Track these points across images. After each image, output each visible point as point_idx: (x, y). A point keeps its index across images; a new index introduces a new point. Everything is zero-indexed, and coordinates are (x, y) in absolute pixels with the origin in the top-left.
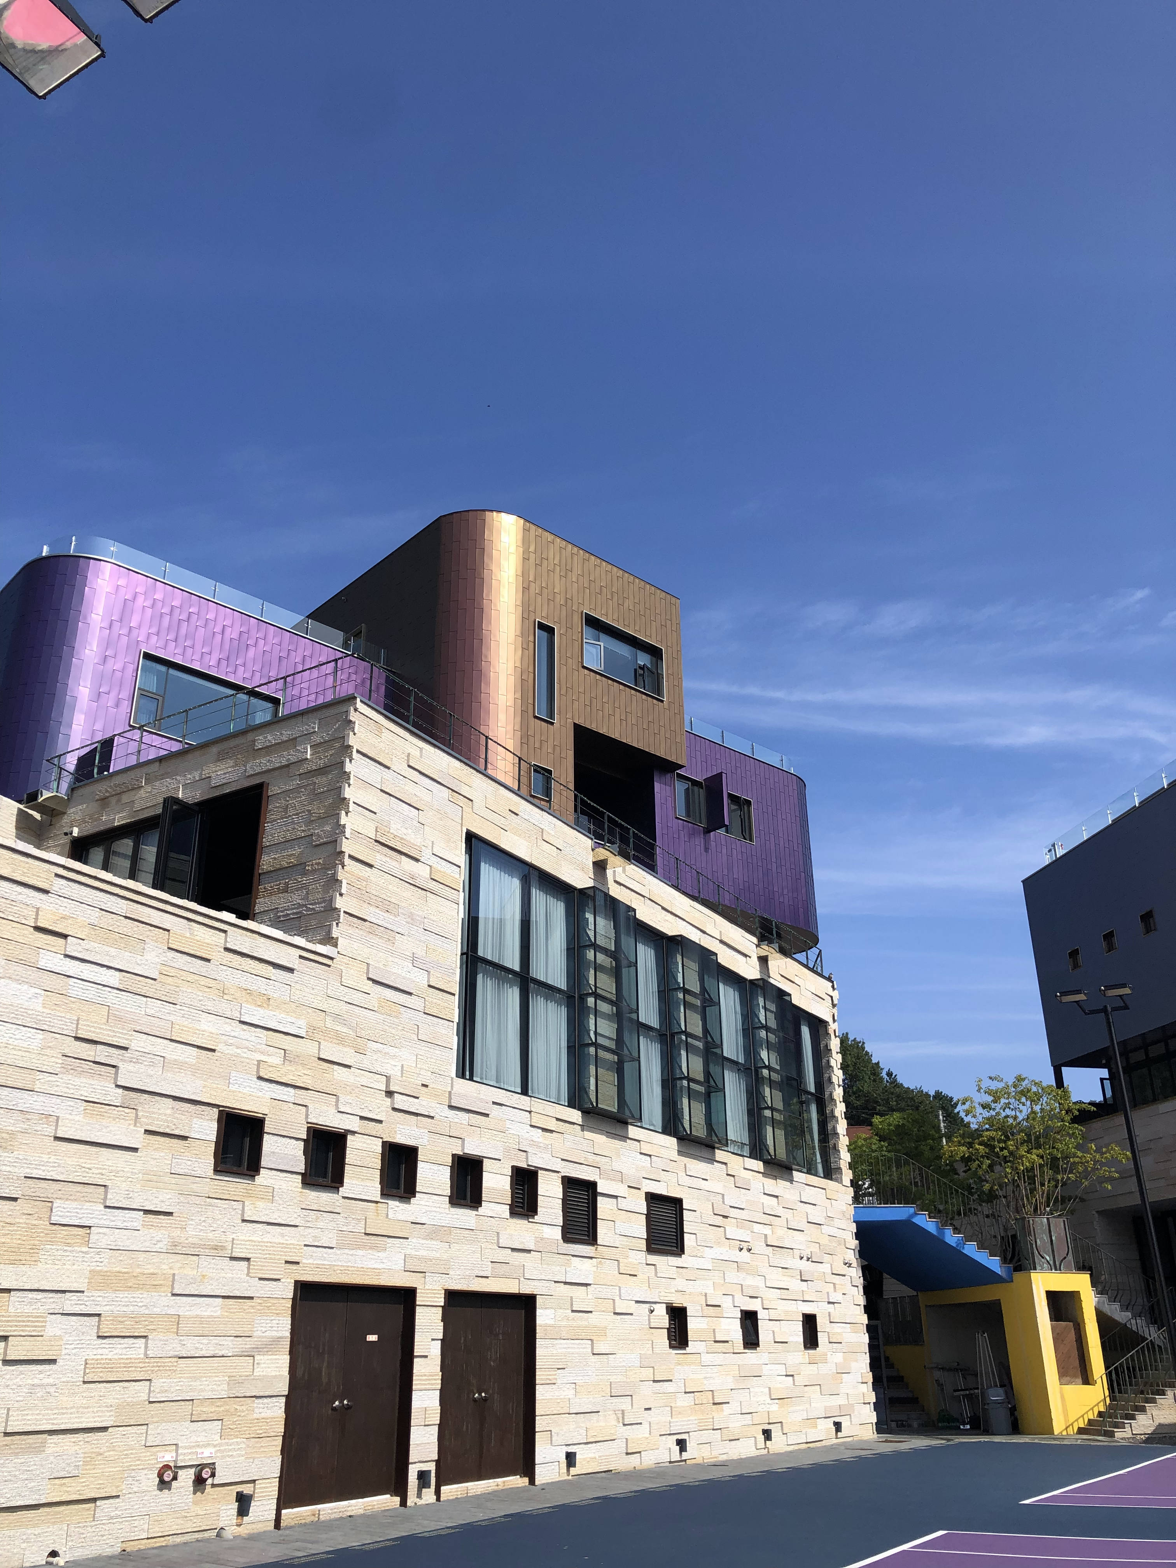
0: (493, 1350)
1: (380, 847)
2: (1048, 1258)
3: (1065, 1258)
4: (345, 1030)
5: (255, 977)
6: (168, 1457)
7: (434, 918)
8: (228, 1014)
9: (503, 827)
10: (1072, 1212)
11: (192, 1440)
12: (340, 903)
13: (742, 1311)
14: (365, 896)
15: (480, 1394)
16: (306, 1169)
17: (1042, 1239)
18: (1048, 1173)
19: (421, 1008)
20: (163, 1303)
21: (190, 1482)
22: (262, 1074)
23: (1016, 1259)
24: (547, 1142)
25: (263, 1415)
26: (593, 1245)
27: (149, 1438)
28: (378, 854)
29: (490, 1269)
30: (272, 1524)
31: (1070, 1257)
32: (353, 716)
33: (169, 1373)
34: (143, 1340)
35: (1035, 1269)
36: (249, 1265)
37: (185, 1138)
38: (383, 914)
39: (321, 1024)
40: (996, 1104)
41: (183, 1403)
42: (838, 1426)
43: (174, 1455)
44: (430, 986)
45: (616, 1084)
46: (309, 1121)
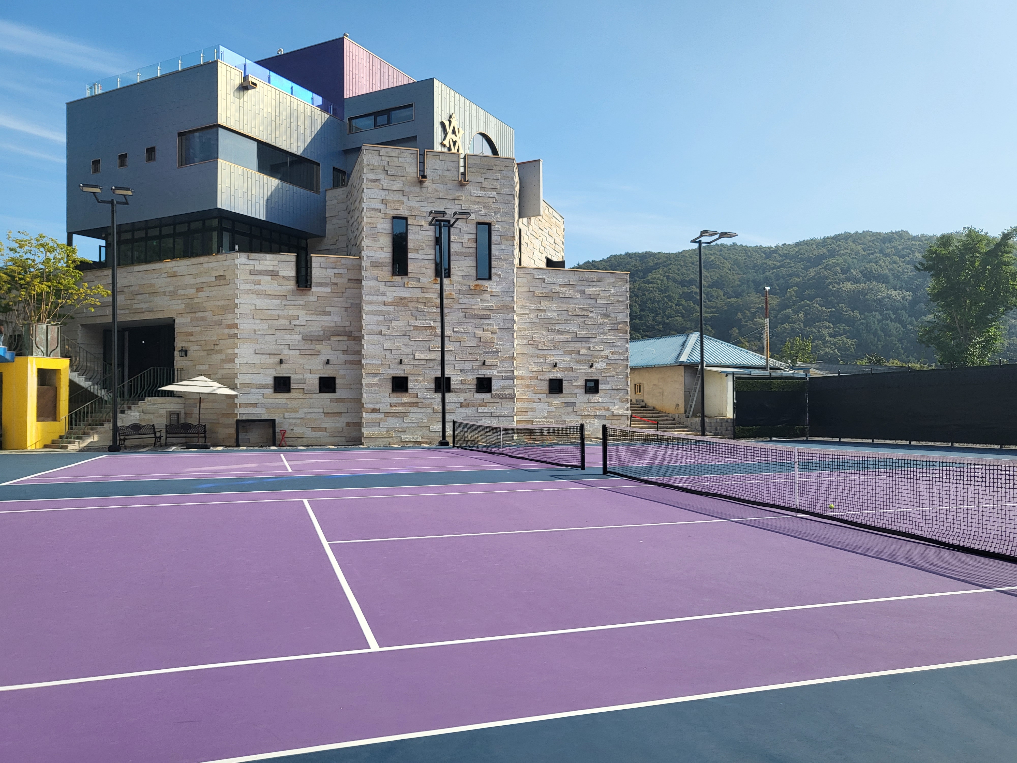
2: (42, 349)
3: (54, 350)
10: (64, 324)
17: (40, 338)
18: (52, 298)
23: (18, 348)
31: (58, 349)
35: (32, 355)
40: (20, 249)
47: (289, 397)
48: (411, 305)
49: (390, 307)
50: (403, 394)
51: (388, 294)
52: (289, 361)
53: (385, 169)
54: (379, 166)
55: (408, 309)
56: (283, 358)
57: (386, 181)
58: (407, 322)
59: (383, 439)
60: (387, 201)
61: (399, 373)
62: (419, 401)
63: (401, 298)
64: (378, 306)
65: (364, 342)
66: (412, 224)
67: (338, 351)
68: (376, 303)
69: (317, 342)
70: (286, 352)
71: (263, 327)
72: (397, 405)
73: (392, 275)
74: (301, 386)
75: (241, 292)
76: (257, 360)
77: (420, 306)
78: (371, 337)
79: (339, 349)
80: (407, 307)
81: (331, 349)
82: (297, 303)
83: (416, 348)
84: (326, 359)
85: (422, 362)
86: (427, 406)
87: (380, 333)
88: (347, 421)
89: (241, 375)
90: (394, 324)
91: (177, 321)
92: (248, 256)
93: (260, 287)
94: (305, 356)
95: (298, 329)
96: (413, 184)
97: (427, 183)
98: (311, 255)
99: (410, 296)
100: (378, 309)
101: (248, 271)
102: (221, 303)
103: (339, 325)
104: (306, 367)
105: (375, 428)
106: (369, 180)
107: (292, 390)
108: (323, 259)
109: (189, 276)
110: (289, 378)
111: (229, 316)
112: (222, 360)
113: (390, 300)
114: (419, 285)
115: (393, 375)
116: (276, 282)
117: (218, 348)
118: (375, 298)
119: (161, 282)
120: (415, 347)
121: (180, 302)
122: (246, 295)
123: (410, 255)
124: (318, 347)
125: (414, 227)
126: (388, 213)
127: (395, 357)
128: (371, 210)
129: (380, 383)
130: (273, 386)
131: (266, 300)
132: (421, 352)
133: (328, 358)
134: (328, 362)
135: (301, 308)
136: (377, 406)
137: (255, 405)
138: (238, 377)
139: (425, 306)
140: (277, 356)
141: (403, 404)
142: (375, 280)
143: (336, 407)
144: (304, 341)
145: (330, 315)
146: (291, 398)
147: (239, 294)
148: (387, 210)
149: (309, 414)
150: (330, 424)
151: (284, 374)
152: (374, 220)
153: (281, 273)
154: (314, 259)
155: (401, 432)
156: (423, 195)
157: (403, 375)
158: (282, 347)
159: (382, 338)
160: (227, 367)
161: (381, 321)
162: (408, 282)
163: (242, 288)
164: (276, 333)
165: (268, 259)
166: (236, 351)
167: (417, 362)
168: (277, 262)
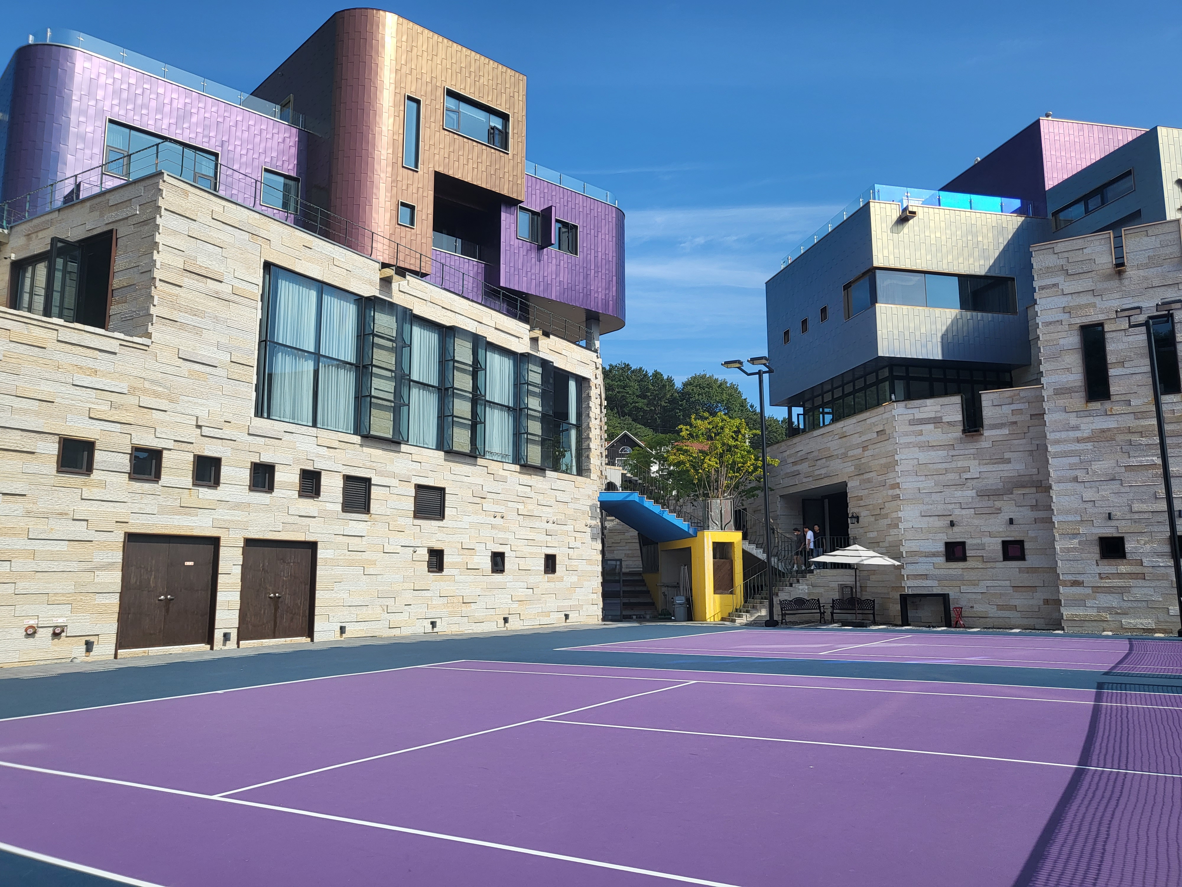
0: (285, 571)
1: (189, 274)
2: (717, 523)
3: (728, 524)
4: (161, 389)
5: (84, 358)
6: (32, 622)
7: (236, 319)
8: (63, 380)
9: (297, 257)
11: (49, 613)
12: (153, 311)
13: (492, 552)
14: (174, 305)
15: (275, 594)
16: (131, 470)
17: (715, 512)
19: (225, 375)
20: (21, 543)
21: (50, 635)
22: (91, 416)
24: (331, 455)
25: (103, 602)
26: (368, 514)
27: (16, 612)
28: (185, 279)
29: (281, 527)
30: (113, 656)
31: (732, 523)
32: (162, 185)
33: (29, 580)
34: (9, 563)
35: (708, 529)
36: (88, 523)
37: (33, 453)
38: (192, 317)
39: (141, 386)
41: (41, 595)
42: (567, 616)
43: (37, 621)
44: (231, 362)
45: (392, 420)
46: (132, 442)
47: (965, 567)
48: (1120, 438)
49: (1087, 444)
50: (1119, 561)
51: (1083, 427)
52: (963, 522)
53: (1065, 269)
54: (1055, 266)
55: (1115, 444)
56: (955, 520)
57: (1066, 284)
58: (1115, 461)
59: (1095, 624)
60: (1071, 308)
61: (1109, 531)
62: (1145, 570)
63: (1103, 431)
64: (1069, 445)
65: (1053, 493)
66: (1110, 330)
67: (1025, 507)
68: (1065, 441)
69: (996, 498)
70: (957, 512)
71: (928, 484)
72: (1110, 576)
73: (1087, 402)
74: (979, 553)
75: (900, 446)
76: (924, 523)
77: (1135, 438)
78: (1062, 486)
79: (1025, 504)
80: (1114, 442)
81: (1014, 504)
82: (967, 452)
83: (1133, 496)
84: (1008, 518)
85: (1146, 516)
86: (1160, 578)
87: (1075, 479)
88: (1045, 598)
89: (906, 541)
90: (1096, 466)
91: (849, 485)
92: (906, 405)
93: (920, 438)
94: (982, 515)
95: (970, 484)
96: (1108, 278)
97: (1131, 272)
98: (980, 392)
99: (1116, 426)
100: (1070, 449)
101: (907, 422)
102: (883, 461)
103: (1022, 473)
104: (983, 529)
105: (1078, 608)
106: (1042, 288)
107: (968, 559)
108: (996, 395)
109: (855, 435)
110: (963, 544)
111: (891, 475)
112: (888, 526)
113: (1085, 435)
114: (1130, 409)
115: (1101, 536)
116: (940, 430)
117: (883, 512)
118: (1064, 435)
119: (834, 445)
120: (1132, 494)
121: (850, 464)
122: (907, 449)
123: (1112, 372)
124: (998, 504)
125: (1114, 334)
126: (1073, 323)
127: (1101, 510)
128: (1048, 324)
129: (1081, 547)
130: (945, 553)
131: (929, 453)
132: (1142, 501)
133: (1011, 517)
134: (1011, 521)
135: (972, 458)
136: (1080, 578)
137: (925, 577)
138: (904, 544)
139: (1142, 437)
140: (948, 517)
141: (1120, 575)
142: (1062, 411)
143: (1027, 580)
144: (978, 497)
145: (1010, 462)
146: (967, 568)
147: (898, 449)
148: (1071, 320)
149: (992, 588)
150: (1020, 600)
151: (956, 538)
152: (1054, 336)
153: (945, 419)
154: (984, 397)
155: (1119, 614)
156: (1124, 288)
157: (1116, 535)
158: (953, 506)
159: (1079, 487)
160: (893, 533)
161: (1074, 464)
162: (1112, 408)
163: (901, 442)
164: (945, 490)
165: (928, 404)
166: (900, 514)
167: (1136, 516)
168: (939, 407)
